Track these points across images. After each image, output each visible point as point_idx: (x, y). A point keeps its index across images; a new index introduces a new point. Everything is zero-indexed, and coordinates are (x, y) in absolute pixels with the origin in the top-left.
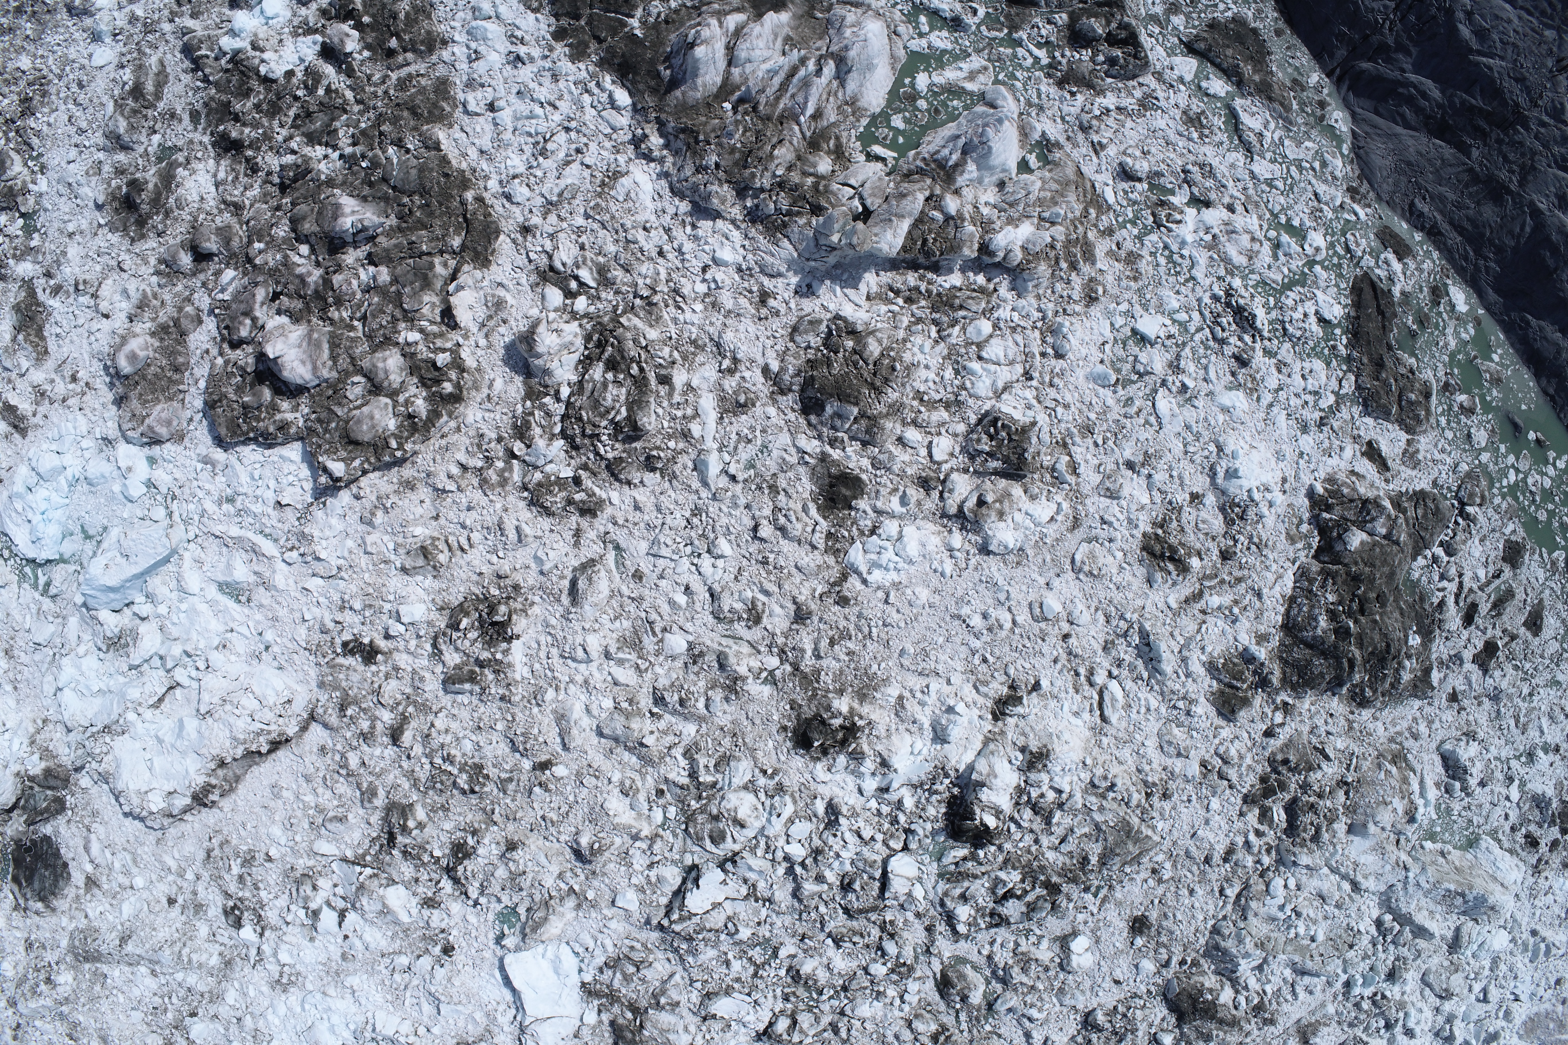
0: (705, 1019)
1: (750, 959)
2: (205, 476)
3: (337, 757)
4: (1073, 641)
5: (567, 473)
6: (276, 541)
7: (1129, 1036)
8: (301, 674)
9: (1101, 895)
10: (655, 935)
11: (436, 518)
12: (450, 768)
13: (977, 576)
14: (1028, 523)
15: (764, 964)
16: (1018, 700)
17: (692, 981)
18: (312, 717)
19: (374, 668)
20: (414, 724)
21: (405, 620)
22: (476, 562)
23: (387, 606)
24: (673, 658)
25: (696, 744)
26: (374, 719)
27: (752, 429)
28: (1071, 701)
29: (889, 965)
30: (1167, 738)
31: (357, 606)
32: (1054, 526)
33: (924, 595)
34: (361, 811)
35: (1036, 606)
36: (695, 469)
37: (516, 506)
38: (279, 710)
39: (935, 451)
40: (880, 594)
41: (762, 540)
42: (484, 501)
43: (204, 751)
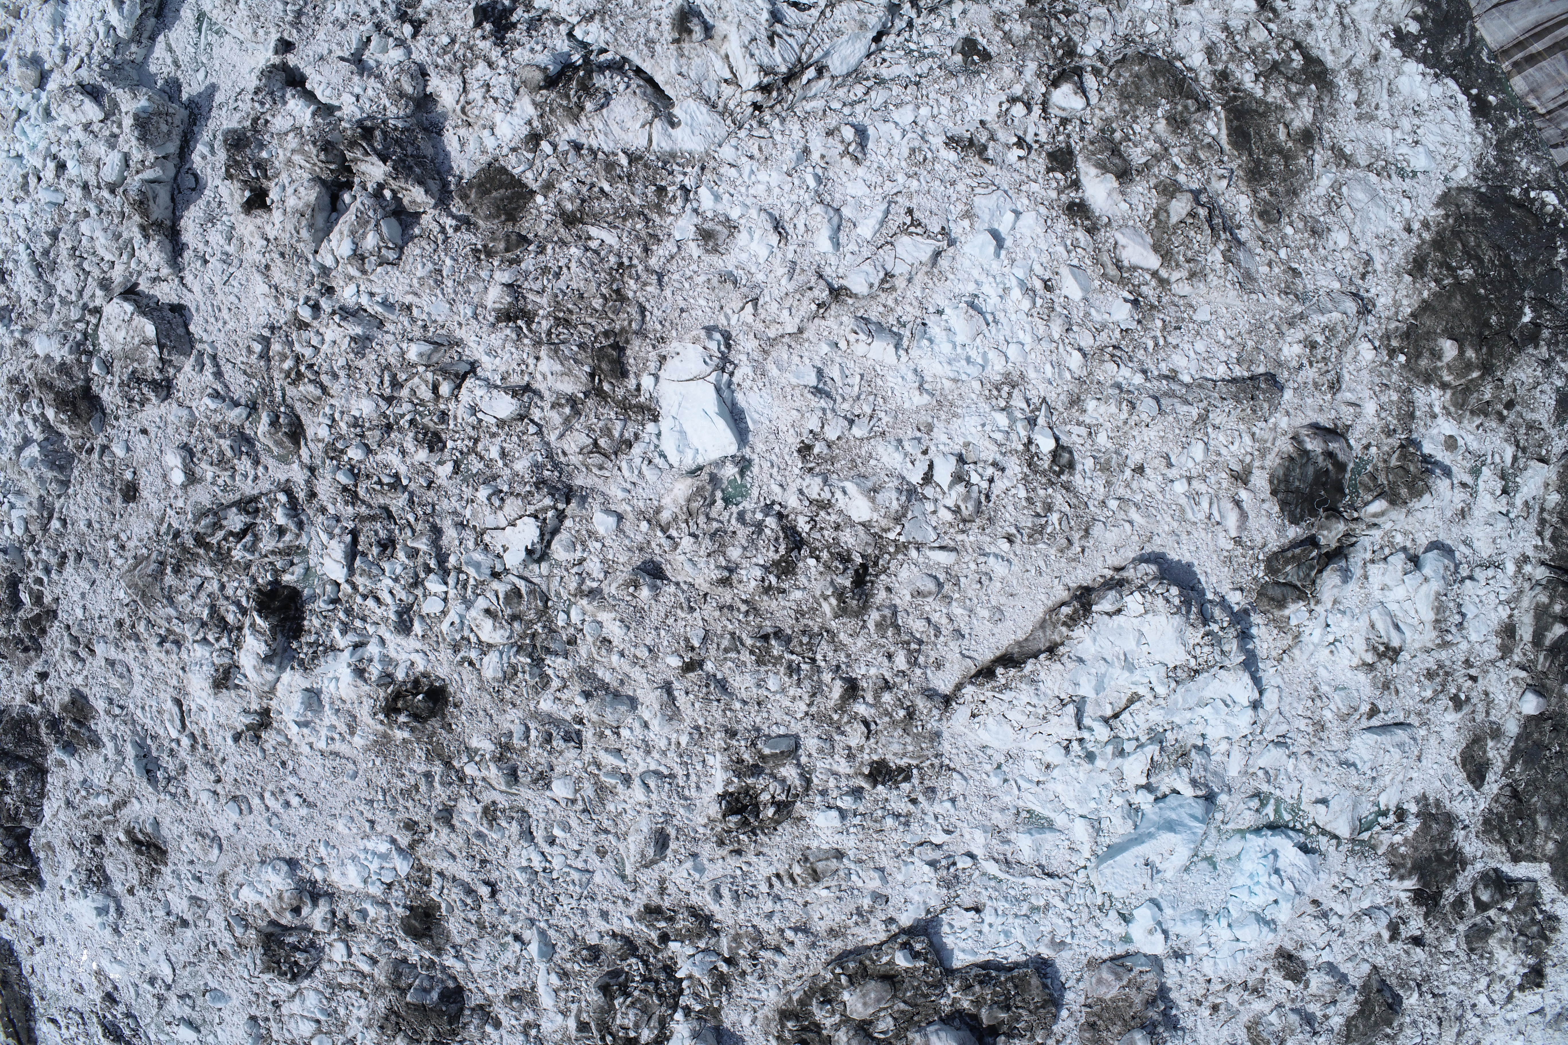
0: (527, 388)
1: (482, 458)
2: (1063, 931)
3: (921, 660)
4: (212, 778)
5: (674, 946)
6: (984, 874)
7: (125, 378)
8: (960, 743)
9: (165, 525)
10: (579, 481)
11: (806, 904)
12: (794, 657)
13: (298, 840)
14: (259, 887)
15: (469, 453)
16: (249, 727)
17: (540, 433)
18: (947, 700)
19: (875, 758)
20: (831, 704)
21: (834, 813)
22: (763, 864)
23: (857, 820)
24: (565, 775)
25: (537, 693)
26: (877, 703)
27: (505, 978)
28: (206, 721)
29: (346, 458)
30: (125, 681)
31: (889, 822)
32: (240, 878)
33: (340, 826)
34: (897, 601)
35: (245, 812)
36: (554, 946)
37: (726, 915)
38: (984, 709)
39: (344, 951)
40: (379, 829)
41: (487, 883)
42: (756, 921)
43: (1070, 665)
